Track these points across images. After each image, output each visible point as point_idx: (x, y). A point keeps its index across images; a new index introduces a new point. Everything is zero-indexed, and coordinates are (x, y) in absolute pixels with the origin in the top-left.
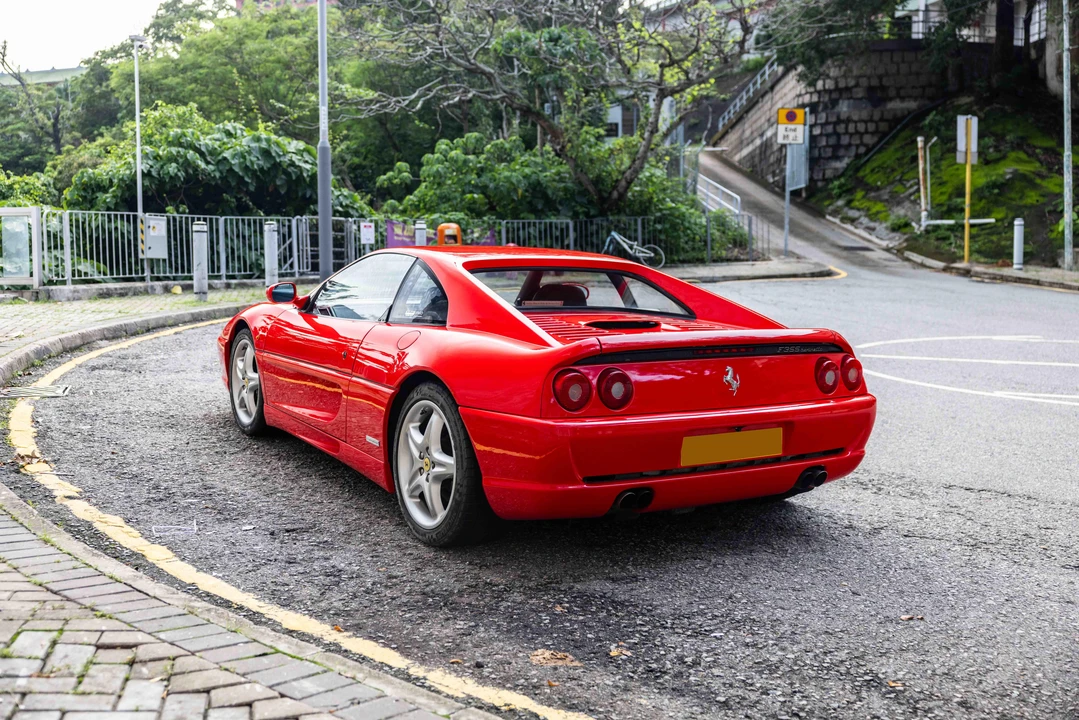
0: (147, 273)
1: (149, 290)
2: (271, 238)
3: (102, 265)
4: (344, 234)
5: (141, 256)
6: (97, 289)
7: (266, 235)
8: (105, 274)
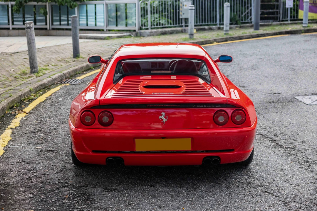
0: (183, 24)
1: (183, 31)
2: (227, 10)
3: (169, 20)
4: (279, 3)
5: (181, 17)
6: (161, 31)
7: (225, 8)
8: (171, 24)
